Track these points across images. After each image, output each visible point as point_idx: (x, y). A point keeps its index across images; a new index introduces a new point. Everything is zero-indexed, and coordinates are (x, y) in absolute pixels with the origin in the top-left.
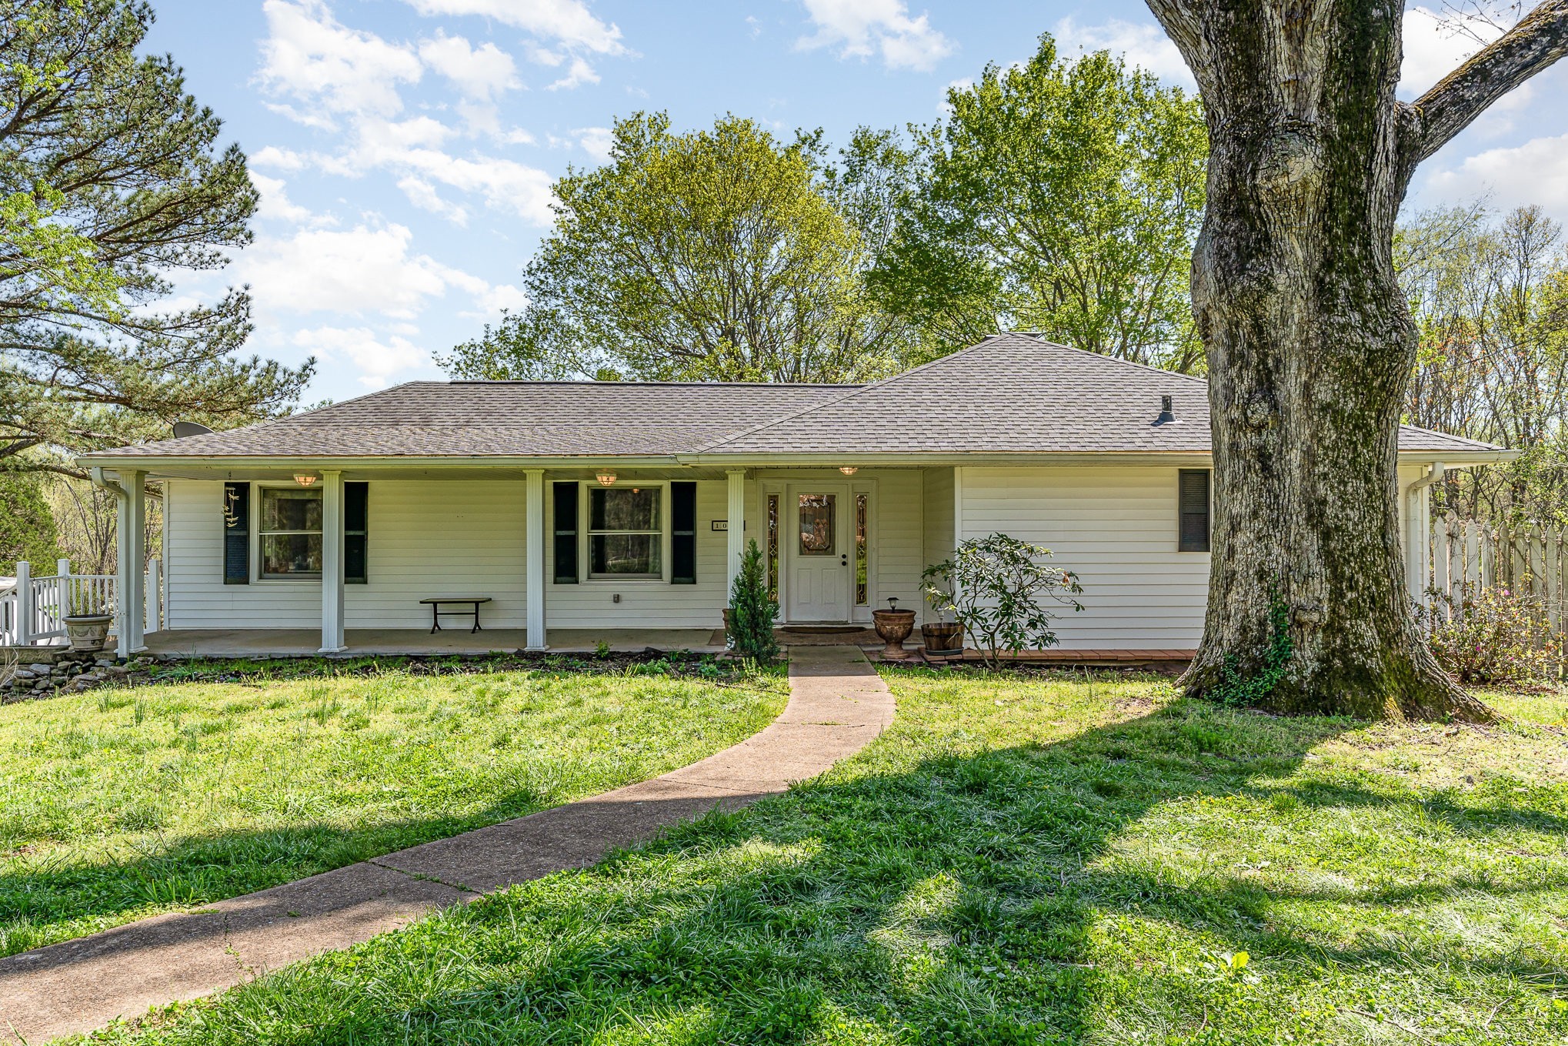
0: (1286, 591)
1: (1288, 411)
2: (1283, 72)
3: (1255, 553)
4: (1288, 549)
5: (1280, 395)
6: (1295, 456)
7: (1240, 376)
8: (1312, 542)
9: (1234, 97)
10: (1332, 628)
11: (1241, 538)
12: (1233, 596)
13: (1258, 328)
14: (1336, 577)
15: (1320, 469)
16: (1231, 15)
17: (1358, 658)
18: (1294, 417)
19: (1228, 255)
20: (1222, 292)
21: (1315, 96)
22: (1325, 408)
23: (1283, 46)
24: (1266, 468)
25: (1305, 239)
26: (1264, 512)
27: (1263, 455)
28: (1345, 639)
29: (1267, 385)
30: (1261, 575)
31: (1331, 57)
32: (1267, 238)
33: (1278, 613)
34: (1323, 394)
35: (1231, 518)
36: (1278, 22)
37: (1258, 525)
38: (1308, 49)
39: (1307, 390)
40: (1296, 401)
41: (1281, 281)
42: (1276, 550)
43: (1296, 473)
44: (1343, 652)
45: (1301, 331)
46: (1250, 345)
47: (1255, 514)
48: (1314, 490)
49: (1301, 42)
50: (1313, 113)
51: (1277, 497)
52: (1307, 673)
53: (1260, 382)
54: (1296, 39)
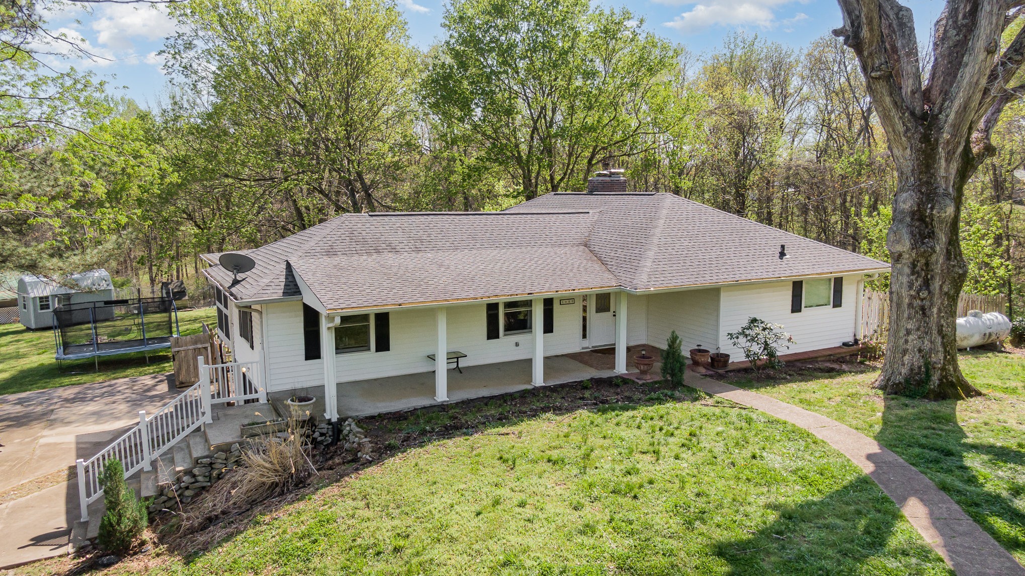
0: (930, 357)
1: (934, 294)
2: (942, 172)
3: (918, 343)
4: (931, 342)
5: (932, 288)
6: (935, 310)
7: (916, 280)
8: (939, 340)
9: (919, 175)
10: (943, 369)
11: (911, 338)
12: (907, 357)
13: (927, 264)
14: (945, 351)
15: (942, 314)
16: (923, 145)
17: (950, 378)
18: (936, 296)
19: (916, 236)
20: (913, 249)
21: (952, 183)
22: (946, 293)
23: (943, 162)
24: (924, 314)
25: (946, 234)
26: (922, 329)
27: (923, 309)
28: (946, 373)
29: (927, 284)
30: (920, 351)
31: (958, 170)
32: (933, 232)
33: (927, 364)
34: (945, 289)
35: (907, 329)
36: (943, 154)
37: (919, 333)
38: (951, 166)
39: (941, 286)
40: (937, 291)
41: (938, 248)
42: (926, 342)
43: (935, 316)
44: (946, 377)
45: (942, 267)
46: (922, 270)
47: (918, 329)
48: (940, 322)
49: (950, 163)
50: (951, 190)
51: (927, 324)
52: (936, 385)
53: (924, 283)
54: (948, 161)
